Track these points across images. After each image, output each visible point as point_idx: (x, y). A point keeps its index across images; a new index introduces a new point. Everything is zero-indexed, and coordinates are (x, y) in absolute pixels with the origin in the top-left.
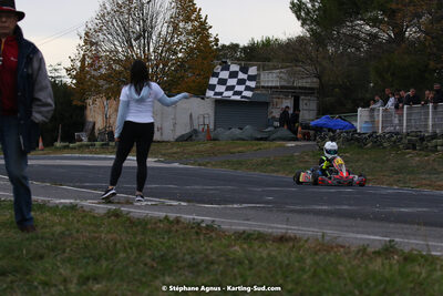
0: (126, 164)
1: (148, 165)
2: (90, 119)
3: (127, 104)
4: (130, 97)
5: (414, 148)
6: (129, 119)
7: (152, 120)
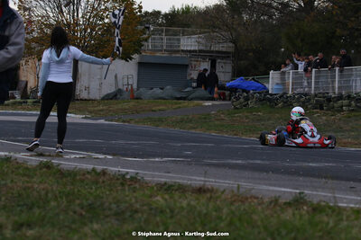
1: (68, 120)
2: (23, 78)
3: (48, 66)
4: (50, 59)
5: (322, 108)
6: (50, 79)
7: (71, 80)
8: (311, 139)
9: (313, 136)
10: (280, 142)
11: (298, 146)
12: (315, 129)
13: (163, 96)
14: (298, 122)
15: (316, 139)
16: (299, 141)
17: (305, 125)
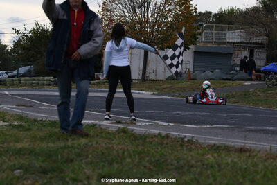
0: (116, 95)
3: (111, 54)
4: (112, 49)
6: (112, 64)
7: (129, 64)
8: (211, 100)
9: (212, 98)
10: (194, 101)
11: (204, 103)
12: (213, 94)
13: (213, 77)
14: (205, 90)
15: (214, 100)
16: (204, 100)
17: (208, 91)
